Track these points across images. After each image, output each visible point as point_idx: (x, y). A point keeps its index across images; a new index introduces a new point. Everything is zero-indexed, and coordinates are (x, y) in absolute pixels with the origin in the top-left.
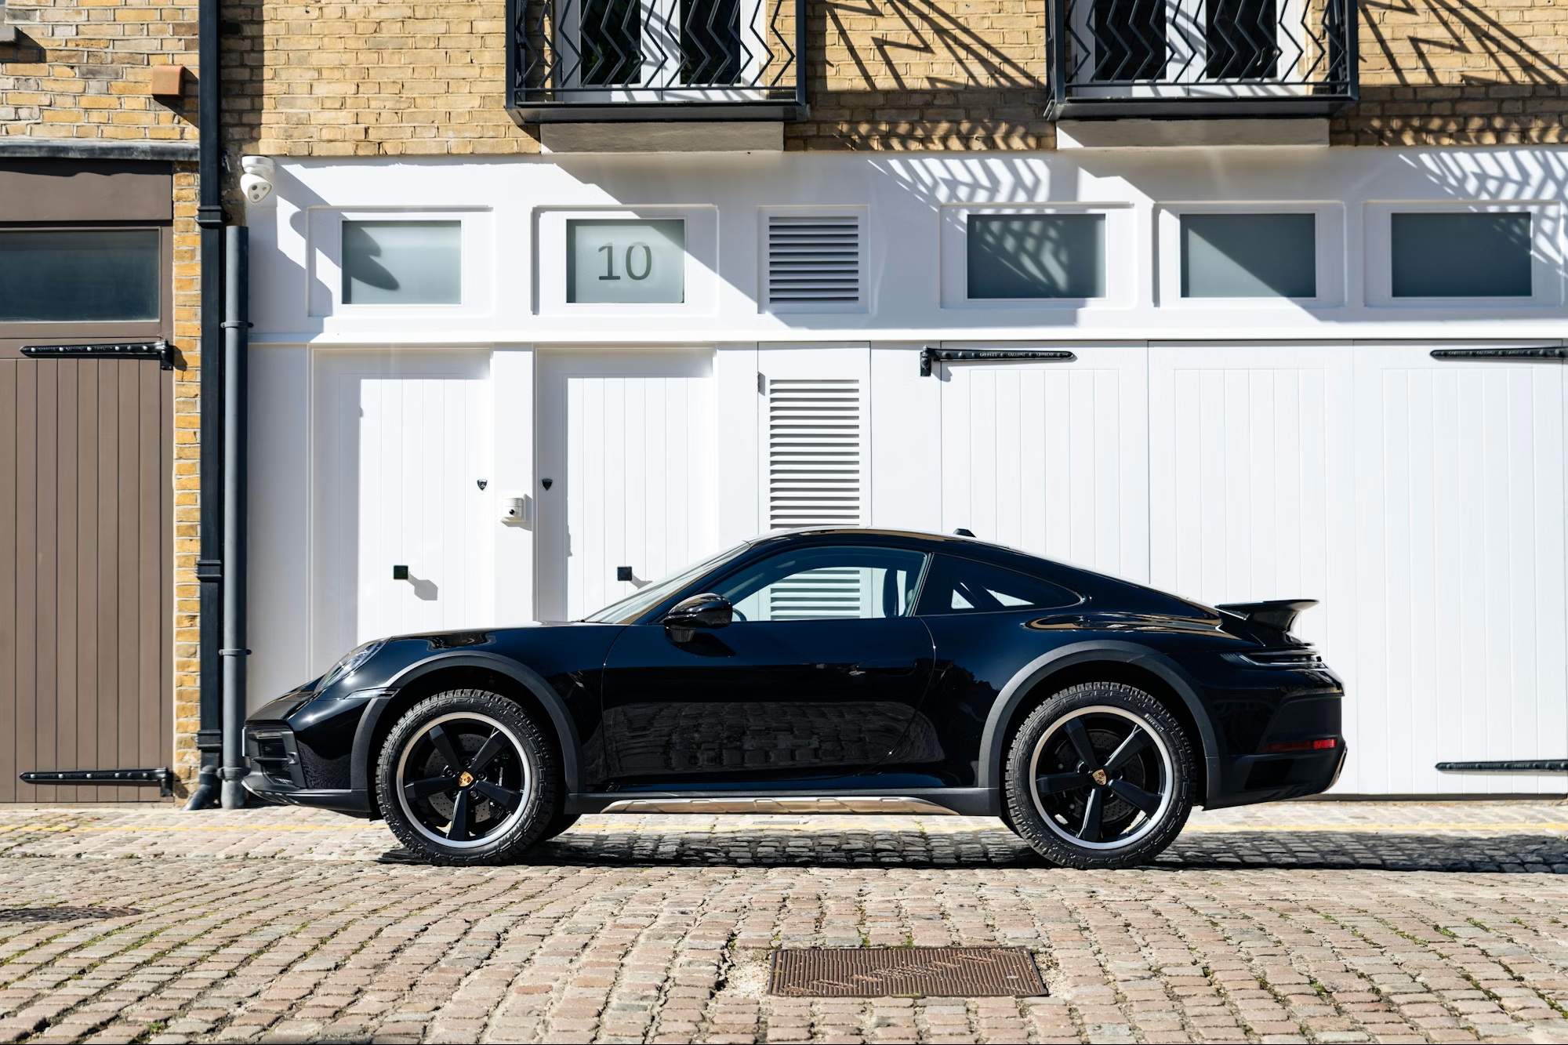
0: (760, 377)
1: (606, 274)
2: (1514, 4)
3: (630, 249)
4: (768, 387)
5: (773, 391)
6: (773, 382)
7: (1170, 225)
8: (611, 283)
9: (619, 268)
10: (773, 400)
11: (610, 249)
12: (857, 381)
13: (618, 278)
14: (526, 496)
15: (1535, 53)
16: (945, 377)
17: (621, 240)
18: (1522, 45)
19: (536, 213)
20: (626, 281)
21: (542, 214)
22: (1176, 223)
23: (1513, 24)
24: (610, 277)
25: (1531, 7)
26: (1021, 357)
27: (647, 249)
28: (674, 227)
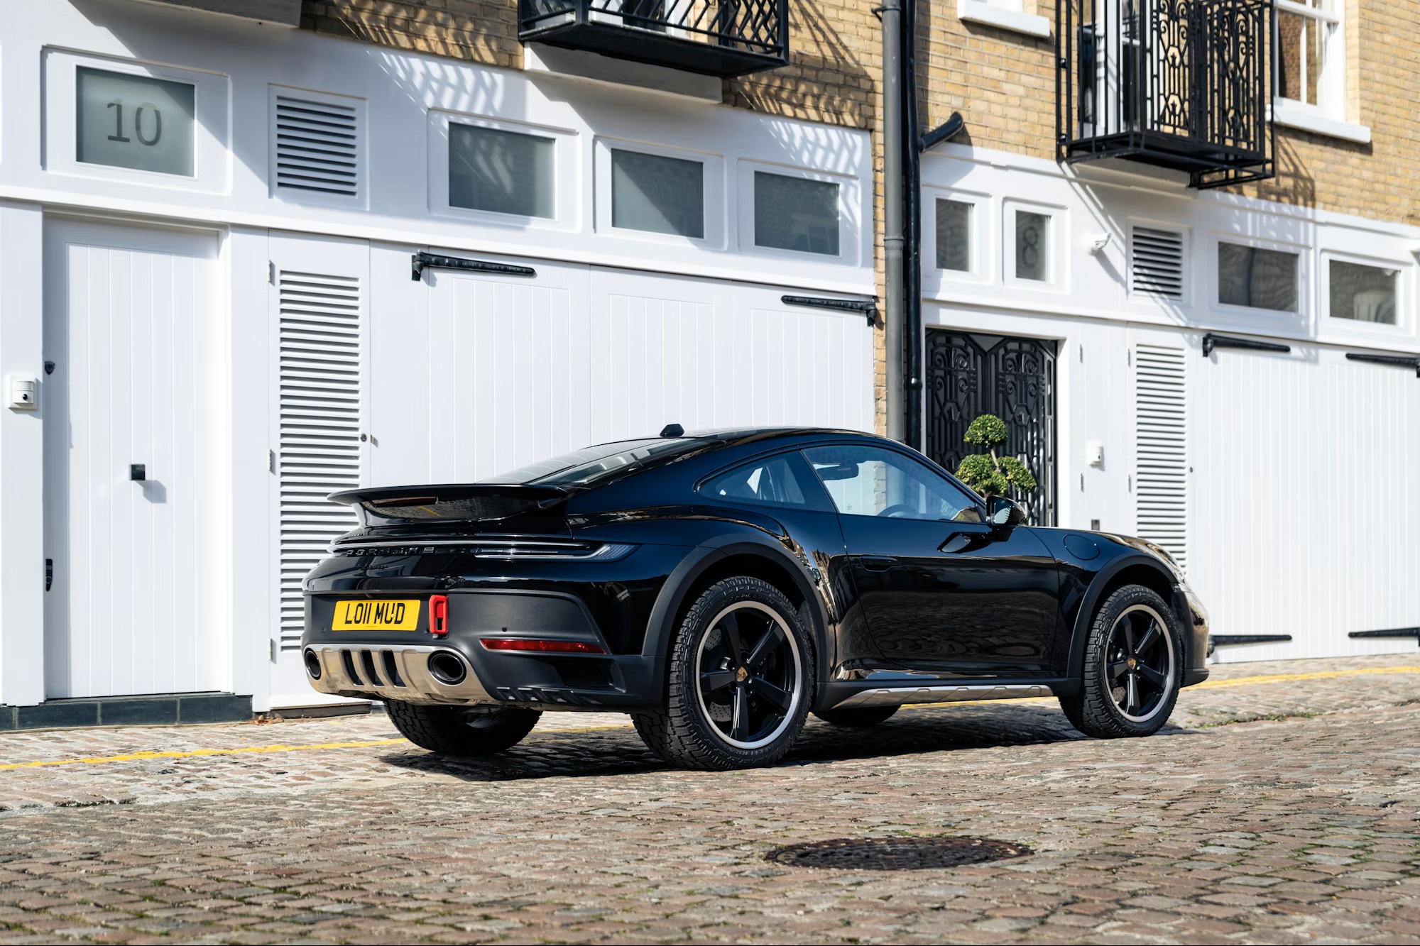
0: (272, 266)
1: (115, 134)
2: (833, 3)
3: (139, 111)
4: (278, 277)
5: (283, 282)
6: (283, 272)
7: (604, 156)
8: (120, 145)
9: (128, 130)
10: (283, 291)
11: (119, 108)
12: (356, 279)
13: (127, 140)
14: (37, 380)
15: (845, 48)
16: (431, 282)
17: (131, 99)
18: (838, 39)
19: (46, 50)
20: (135, 145)
21: (49, 55)
22: (609, 155)
23: (832, 20)
24: (119, 138)
25: (843, 8)
26: (495, 269)
27: (157, 113)
28: (183, 92)
